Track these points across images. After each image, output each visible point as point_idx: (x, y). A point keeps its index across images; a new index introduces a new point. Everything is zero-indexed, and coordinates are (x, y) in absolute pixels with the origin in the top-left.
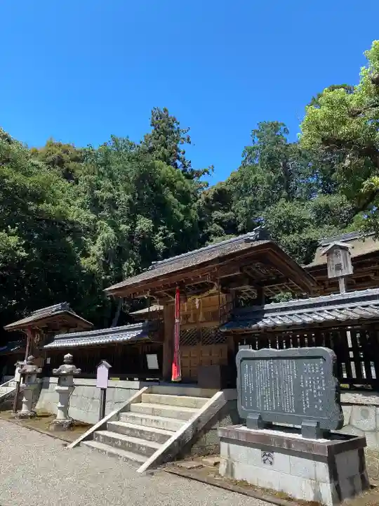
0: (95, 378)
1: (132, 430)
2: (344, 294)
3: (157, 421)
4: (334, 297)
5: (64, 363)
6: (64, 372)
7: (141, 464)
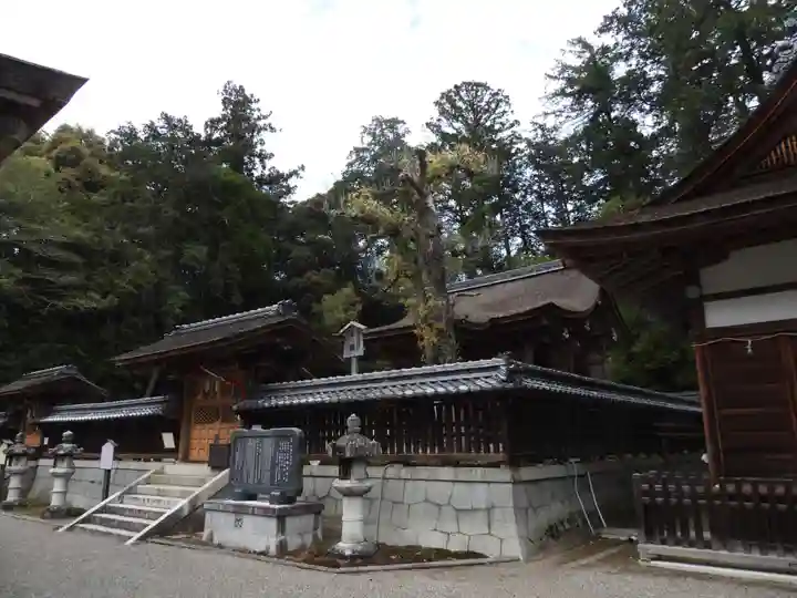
0: (98, 459)
1: (131, 510)
2: (355, 376)
3: (159, 501)
4: (347, 378)
5: (62, 442)
6: (62, 452)
7: (130, 538)
